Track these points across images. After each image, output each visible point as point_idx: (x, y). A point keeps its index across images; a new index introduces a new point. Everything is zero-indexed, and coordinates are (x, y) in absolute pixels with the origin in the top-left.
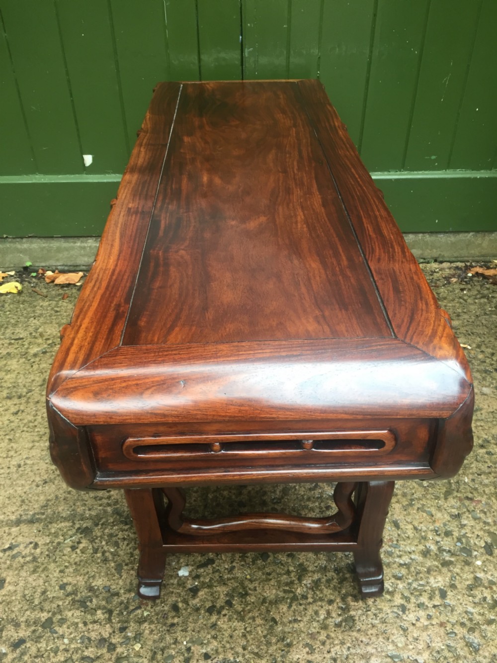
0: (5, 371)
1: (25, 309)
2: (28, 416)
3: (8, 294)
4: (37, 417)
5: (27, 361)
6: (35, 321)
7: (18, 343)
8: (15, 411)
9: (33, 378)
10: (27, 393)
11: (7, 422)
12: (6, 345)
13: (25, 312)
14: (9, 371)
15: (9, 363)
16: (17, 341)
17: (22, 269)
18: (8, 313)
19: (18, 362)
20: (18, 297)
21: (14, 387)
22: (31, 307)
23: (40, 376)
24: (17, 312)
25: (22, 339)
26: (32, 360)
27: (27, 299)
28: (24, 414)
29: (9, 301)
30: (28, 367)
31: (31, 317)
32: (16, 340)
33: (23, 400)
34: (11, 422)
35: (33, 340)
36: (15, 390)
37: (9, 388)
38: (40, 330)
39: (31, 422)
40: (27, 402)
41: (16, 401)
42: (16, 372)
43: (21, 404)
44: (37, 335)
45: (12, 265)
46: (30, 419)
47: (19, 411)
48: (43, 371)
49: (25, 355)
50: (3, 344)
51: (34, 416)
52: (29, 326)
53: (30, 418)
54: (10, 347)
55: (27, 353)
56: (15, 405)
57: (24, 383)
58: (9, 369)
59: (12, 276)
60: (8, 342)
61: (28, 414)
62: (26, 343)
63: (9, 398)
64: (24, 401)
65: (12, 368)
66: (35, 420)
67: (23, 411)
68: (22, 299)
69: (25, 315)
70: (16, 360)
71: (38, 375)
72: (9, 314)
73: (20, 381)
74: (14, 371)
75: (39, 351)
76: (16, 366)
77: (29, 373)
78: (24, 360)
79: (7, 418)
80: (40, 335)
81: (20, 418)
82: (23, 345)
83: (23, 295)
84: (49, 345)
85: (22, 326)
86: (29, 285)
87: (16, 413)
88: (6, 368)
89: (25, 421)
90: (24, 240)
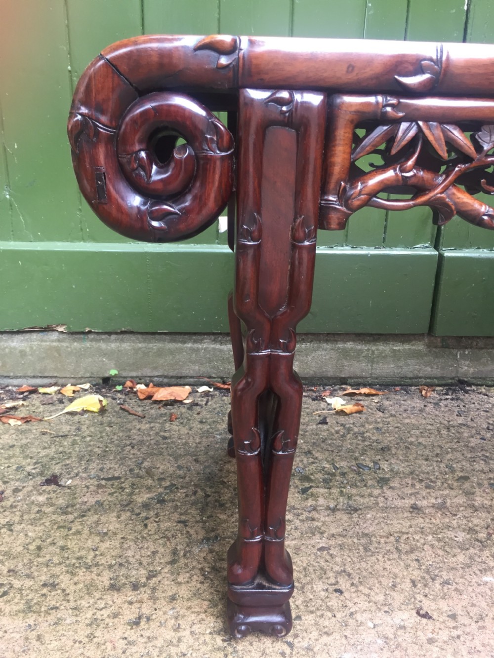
0: (99, 534)
1: (114, 434)
2: (162, 630)
3: (85, 412)
4: (181, 633)
5: (134, 517)
6: (135, 451)
7: (112, 485)
8: (133, 617)
9: (152, 549)
10: (148, 578)
11: (121, 644)
12: (92, 488)
13: (116, 437)
14: (106, 534)
15: (103, 519)
16: (110, 483)
17: (101, 381)
18: (88, 439)
19: (118, 517)
20: (100, 418)
21: (121, 565)
22: (123, 431)
23: (164, 545)
24: (102, 437)
25: (118, 478)
26: (144, 515)
27: (114, 419)
28: (154, 625)
29: (87, 422)
30: (139, 527)
31: (125, 445)
32: (108, 479)
33: (145, 594)
34: (131, 643)
35: (138, 480)
36: (123, 571)
37: (110, 567)
38: (146, 464)
39: (170, 643)
40: (154, 598)
41: (131, 595)
42: (119, 536)
43: (141, 602)
44: (143, 472)
45: (88, 375)
46: (168, 637)
47: (140, 618)
48: (170, 535)
49: (127, 505)
50: (87, 487)
51: (175, 630)
52: (125, 458)
53: (168, 634)
54: (100, 491)
55: (130, 502)
56: (131, 603)
57: (137, 557)
58: (105, 530)
59: (86, 390)
60: (96, 483)
61: (161, 625)
62: (126, 485)
63: (114, 587)
64: (146, 596)
65: (111, 528)
66: (179, 640)
67: (148, 619)
68: (105, 419)
69: (116, 442)
70: (115, 514)
71: (161, 541)
72: (91, 441)
73: (130, 553)
74: (115, 534)
75: (153, 499)
76: (117, 526)
77: (143, 537)
78: (129, 514)
79: (119, 633)
80: (147, 472)
81: (147, 634)
82: (123, 489)
83: (107, 414)
84: (166, 488)
85: (115, 457)
86: (114, 402)
87: (136, 623)
88: (99, 528)
89: (159, 643)
90: (113, 337)
